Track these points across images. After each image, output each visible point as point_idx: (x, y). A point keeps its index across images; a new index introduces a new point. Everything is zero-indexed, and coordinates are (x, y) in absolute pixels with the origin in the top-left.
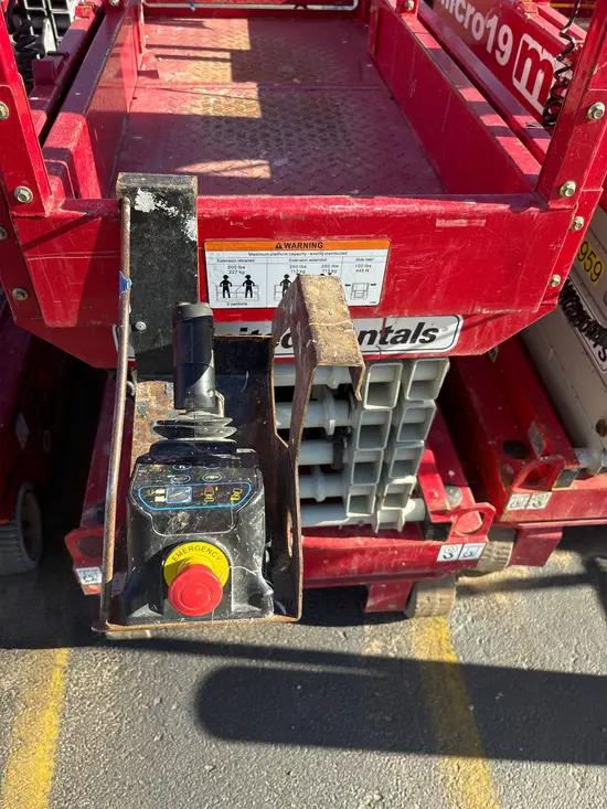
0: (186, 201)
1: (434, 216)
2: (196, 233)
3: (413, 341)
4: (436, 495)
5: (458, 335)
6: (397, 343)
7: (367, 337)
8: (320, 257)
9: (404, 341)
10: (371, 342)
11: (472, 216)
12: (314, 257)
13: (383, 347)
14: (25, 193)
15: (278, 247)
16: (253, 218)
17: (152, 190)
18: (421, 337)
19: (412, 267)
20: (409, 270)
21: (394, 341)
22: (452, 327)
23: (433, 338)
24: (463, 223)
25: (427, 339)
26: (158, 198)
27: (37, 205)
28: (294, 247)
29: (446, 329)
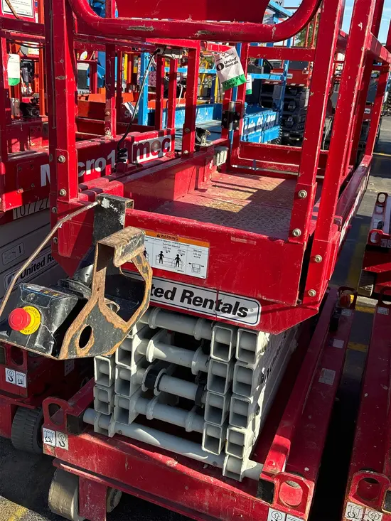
0: (121, 206)
1: (230, 235)
2: (124, 221)
3: (234, 313)
4: (274, 464)
5: (260, 316)
6: (225, 312)
7: (209, 303)
8: (176, 245)
9: (229, 312)
10: (211, 307)
11: (249, 238)
12: (174, 244)
13: (218, 313)
14: (64, 192)
15: (158, 236)
16: (148, 220)
17: (109, 199)
18: (238, 312)
19: (221, 261)
20: (220, 262)
21: (223, 310)
22: (256, 310)
23: (245, 315)
24: (244, 241)
25: (242, 314)
26: (110, 203)
27: (67, 198)
28: (165, 237)
29: (252, 310)
